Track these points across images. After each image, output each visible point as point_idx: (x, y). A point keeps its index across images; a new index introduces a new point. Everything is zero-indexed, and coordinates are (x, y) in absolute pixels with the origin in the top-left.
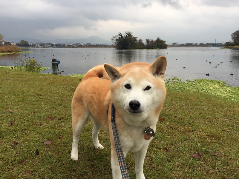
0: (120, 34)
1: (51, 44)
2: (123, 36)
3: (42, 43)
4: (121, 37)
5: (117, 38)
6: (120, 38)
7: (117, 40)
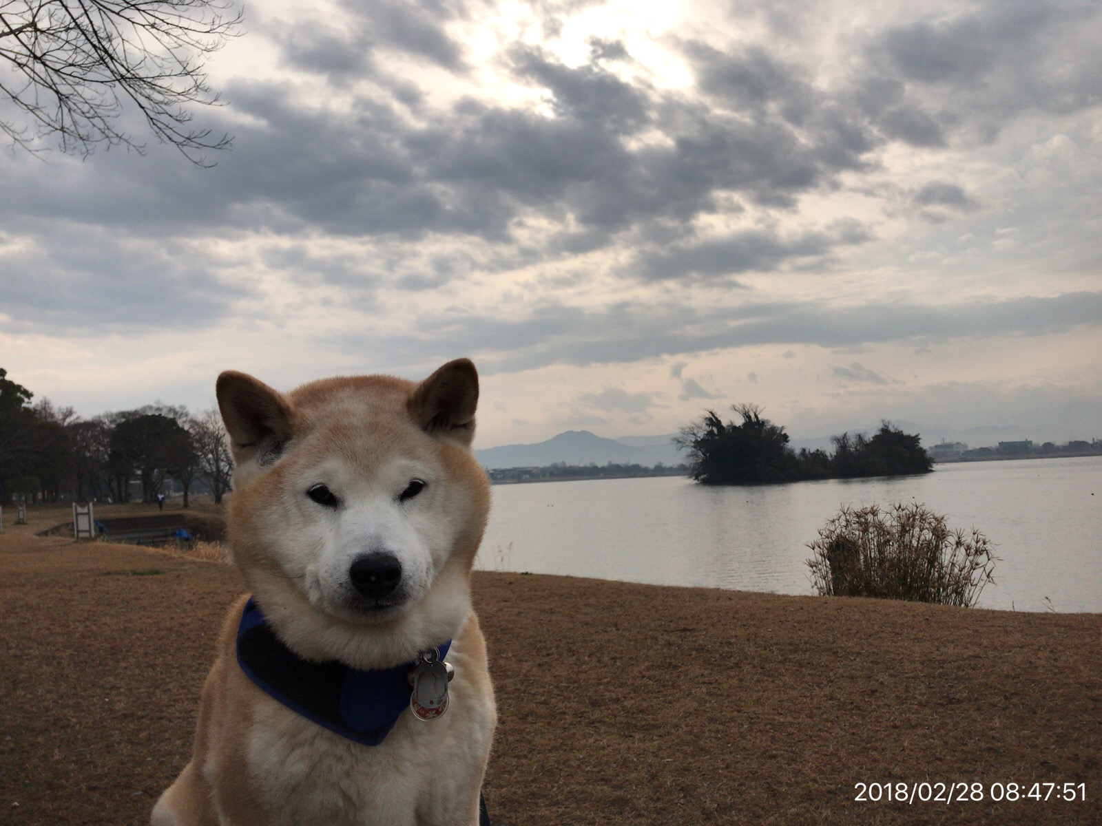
0: (710, 419)
2: (725, 423)
4: (715, 430)
5: (701, 435)
6: (710, 433)
7: (699, 444)
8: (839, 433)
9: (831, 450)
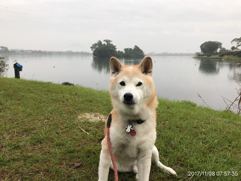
1: (32, 50)
2: (103, 44)
3: (23, 50)
4: (100, 45)
8: (126, 48)
9: (124, 52)
